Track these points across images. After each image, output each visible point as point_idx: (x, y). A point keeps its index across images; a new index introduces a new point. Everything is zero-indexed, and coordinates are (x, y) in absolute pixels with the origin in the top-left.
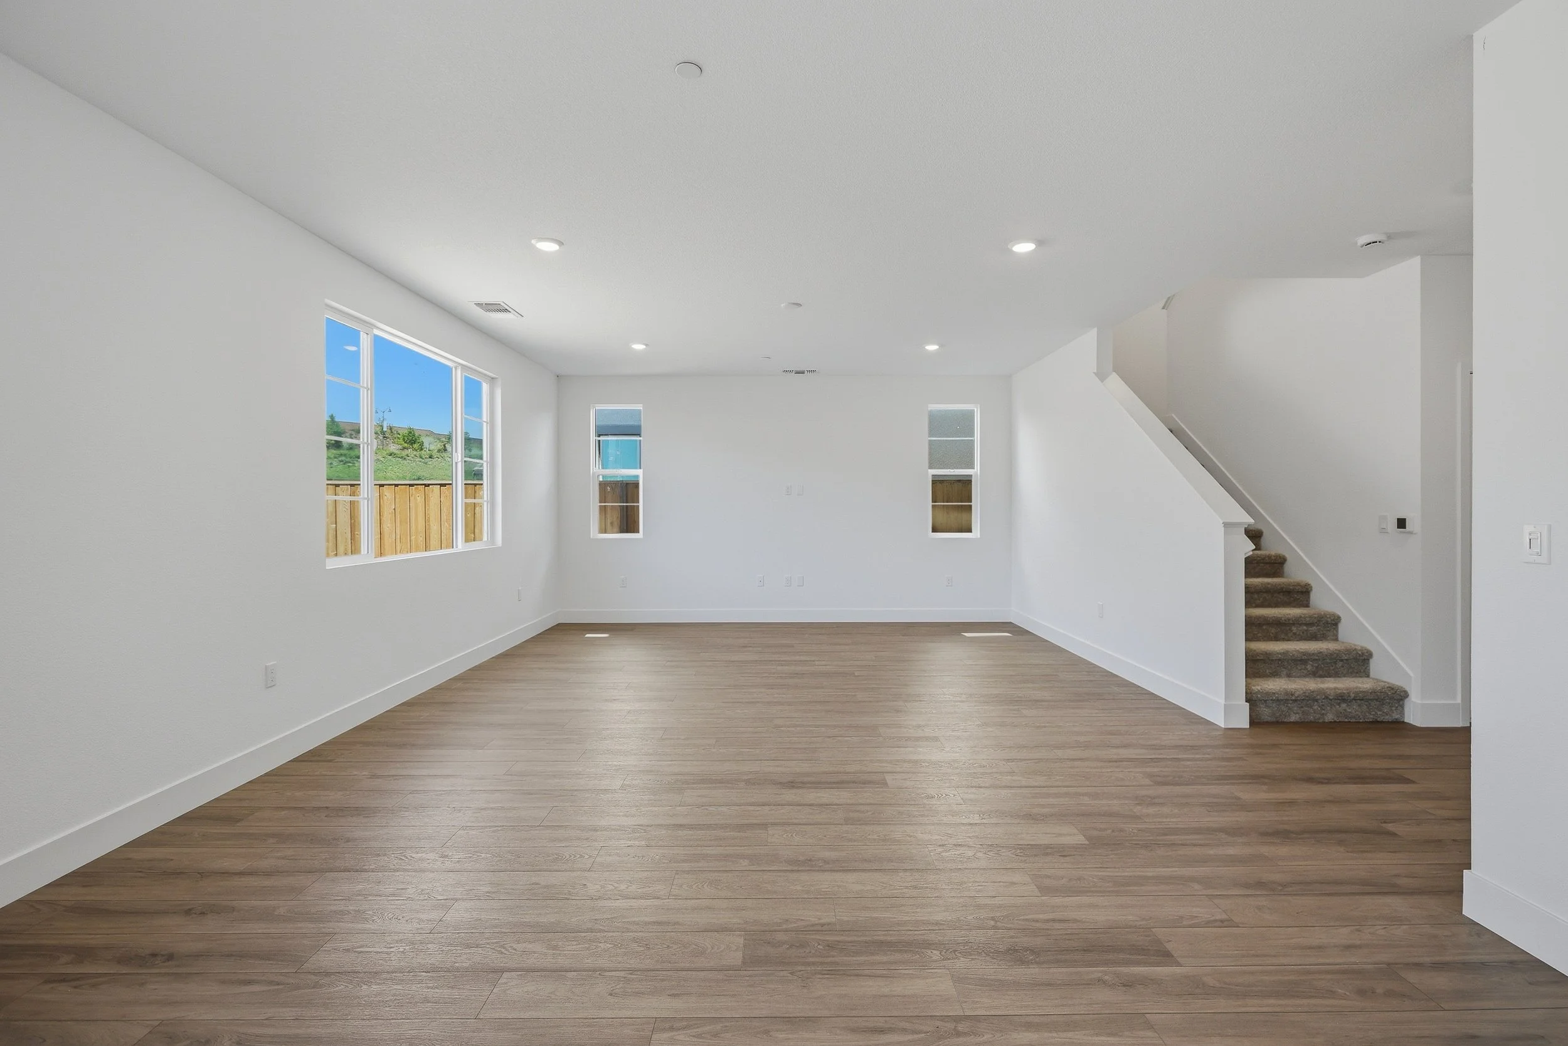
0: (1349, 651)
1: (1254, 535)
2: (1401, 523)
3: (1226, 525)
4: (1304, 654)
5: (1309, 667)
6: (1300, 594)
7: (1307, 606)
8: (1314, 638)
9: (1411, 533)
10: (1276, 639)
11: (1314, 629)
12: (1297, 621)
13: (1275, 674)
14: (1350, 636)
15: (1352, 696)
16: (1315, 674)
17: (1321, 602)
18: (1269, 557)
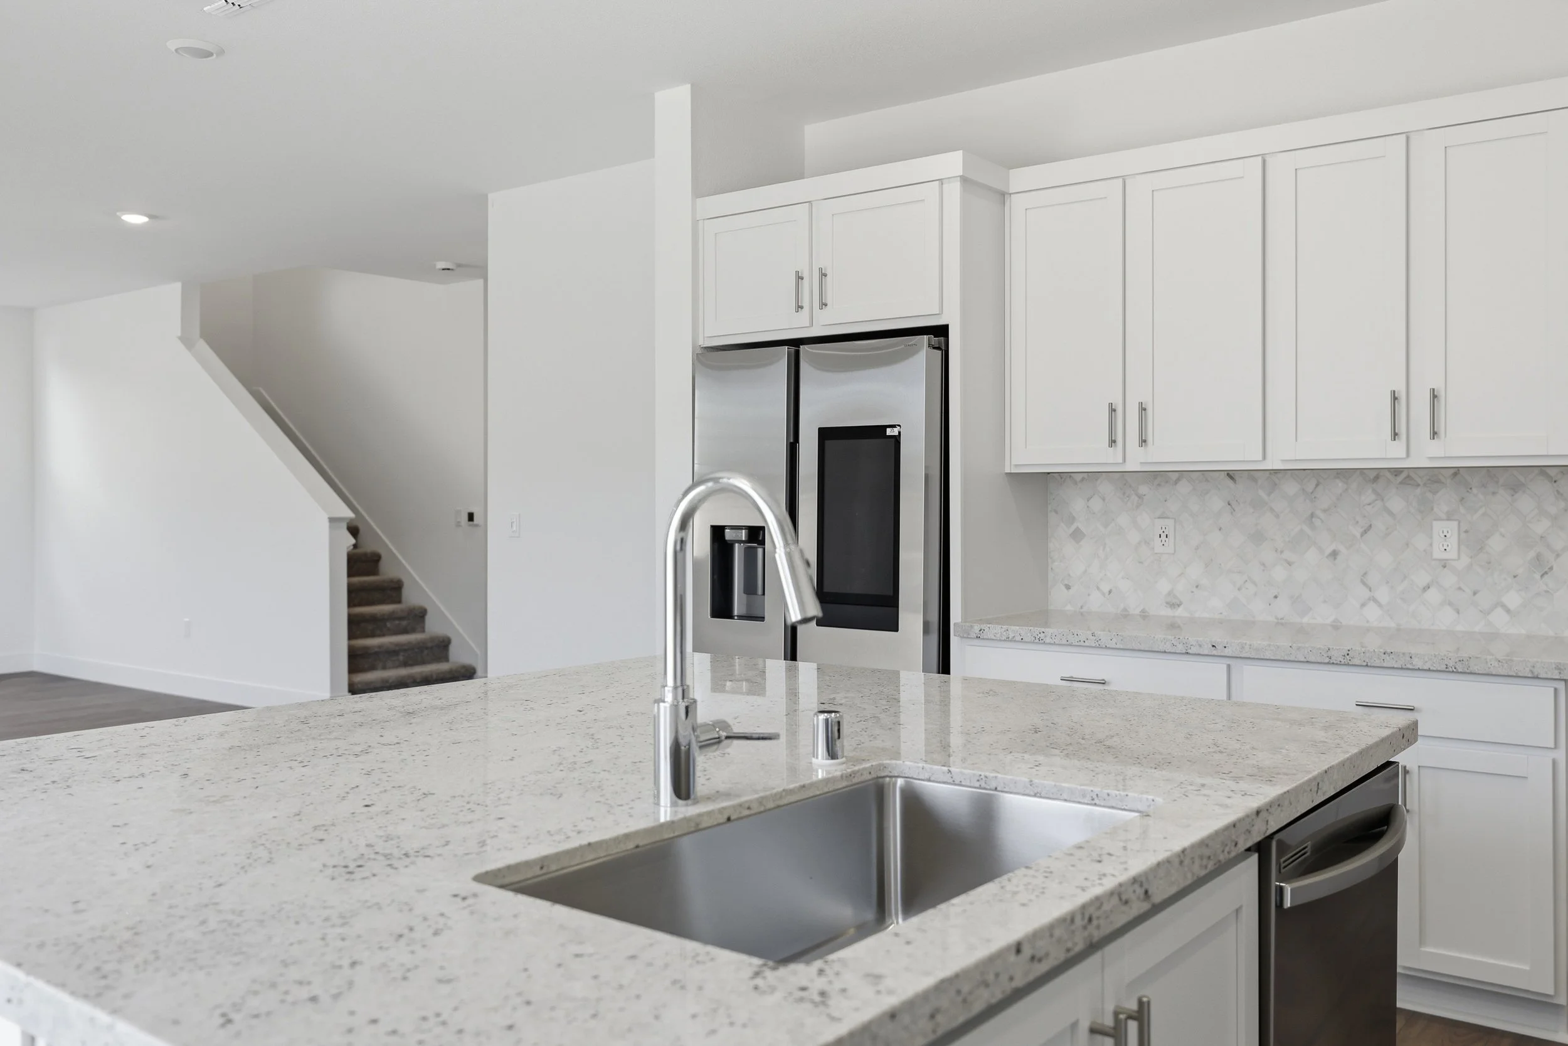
0: (432, 639)
1: (354, 531)
2: (471, 517)
3: (332, 520)
4: (397, 645)
5: (401, 658)
6: (393, 590)
7: (399, 601)
8: (405, 631)
9: (477, 525)
10: (373, 635)
11: (404, 623)
12: (392, 617)
13: (372, 668)
14: (434, 627)
15: (435, 677)
16: (405, 664)
17: (411, 598)
18: (365, 554)
